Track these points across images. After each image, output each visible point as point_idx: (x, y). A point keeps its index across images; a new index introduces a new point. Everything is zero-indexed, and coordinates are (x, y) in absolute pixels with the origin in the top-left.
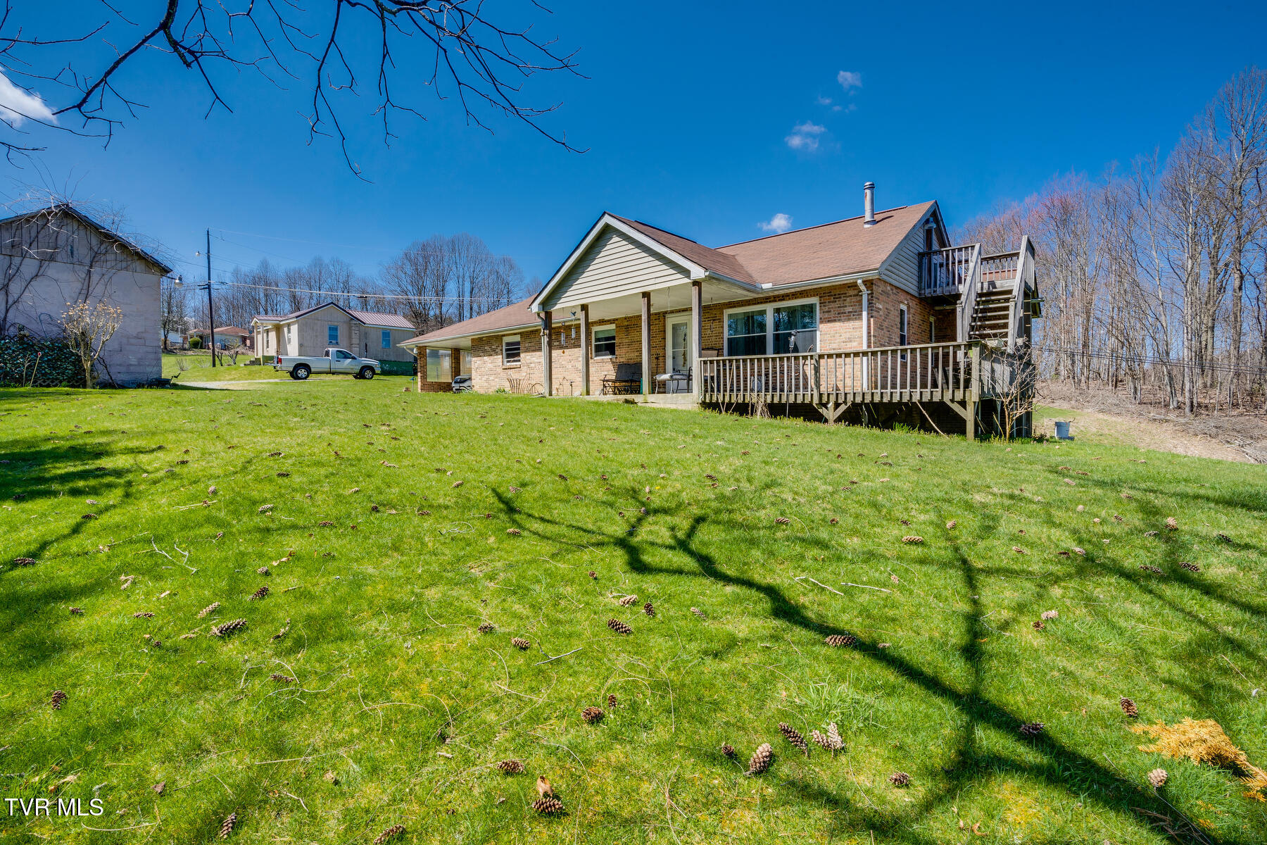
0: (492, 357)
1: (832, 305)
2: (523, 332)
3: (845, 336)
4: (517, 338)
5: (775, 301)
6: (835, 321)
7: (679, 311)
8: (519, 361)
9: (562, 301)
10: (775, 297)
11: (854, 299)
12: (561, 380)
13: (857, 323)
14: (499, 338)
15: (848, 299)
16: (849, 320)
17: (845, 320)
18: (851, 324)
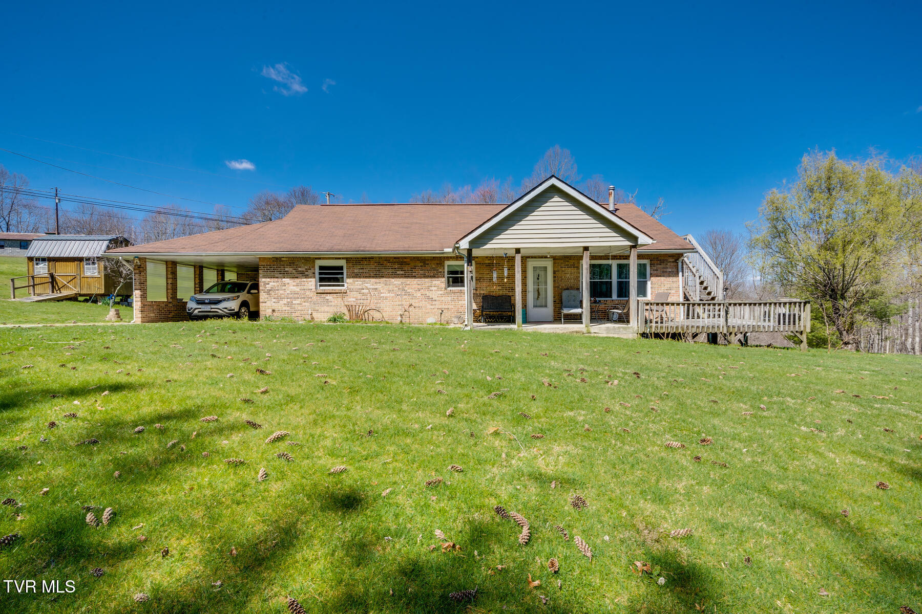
0: (297, 281)
1: (659, 266)
2: (349, 258)
3: (667, 286)
4: (342, 263)
5: (621, 259)
6: (661, 276)
7: (542, 257)
8: (343, 286)
9: (493, 241)
10: (620, 256)
11: (672, 264)
12: (407, 307)
13: (675, 279)
14: (309, 260)
15: (669, 264)
16: (669, 276)
17: (667, 276)
18: (671, 279)
